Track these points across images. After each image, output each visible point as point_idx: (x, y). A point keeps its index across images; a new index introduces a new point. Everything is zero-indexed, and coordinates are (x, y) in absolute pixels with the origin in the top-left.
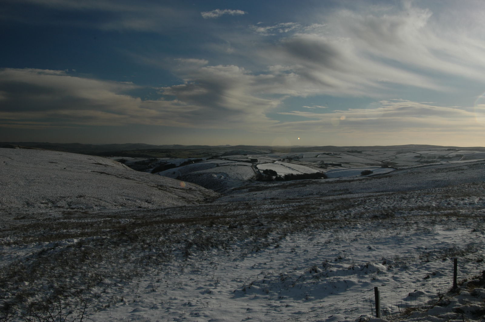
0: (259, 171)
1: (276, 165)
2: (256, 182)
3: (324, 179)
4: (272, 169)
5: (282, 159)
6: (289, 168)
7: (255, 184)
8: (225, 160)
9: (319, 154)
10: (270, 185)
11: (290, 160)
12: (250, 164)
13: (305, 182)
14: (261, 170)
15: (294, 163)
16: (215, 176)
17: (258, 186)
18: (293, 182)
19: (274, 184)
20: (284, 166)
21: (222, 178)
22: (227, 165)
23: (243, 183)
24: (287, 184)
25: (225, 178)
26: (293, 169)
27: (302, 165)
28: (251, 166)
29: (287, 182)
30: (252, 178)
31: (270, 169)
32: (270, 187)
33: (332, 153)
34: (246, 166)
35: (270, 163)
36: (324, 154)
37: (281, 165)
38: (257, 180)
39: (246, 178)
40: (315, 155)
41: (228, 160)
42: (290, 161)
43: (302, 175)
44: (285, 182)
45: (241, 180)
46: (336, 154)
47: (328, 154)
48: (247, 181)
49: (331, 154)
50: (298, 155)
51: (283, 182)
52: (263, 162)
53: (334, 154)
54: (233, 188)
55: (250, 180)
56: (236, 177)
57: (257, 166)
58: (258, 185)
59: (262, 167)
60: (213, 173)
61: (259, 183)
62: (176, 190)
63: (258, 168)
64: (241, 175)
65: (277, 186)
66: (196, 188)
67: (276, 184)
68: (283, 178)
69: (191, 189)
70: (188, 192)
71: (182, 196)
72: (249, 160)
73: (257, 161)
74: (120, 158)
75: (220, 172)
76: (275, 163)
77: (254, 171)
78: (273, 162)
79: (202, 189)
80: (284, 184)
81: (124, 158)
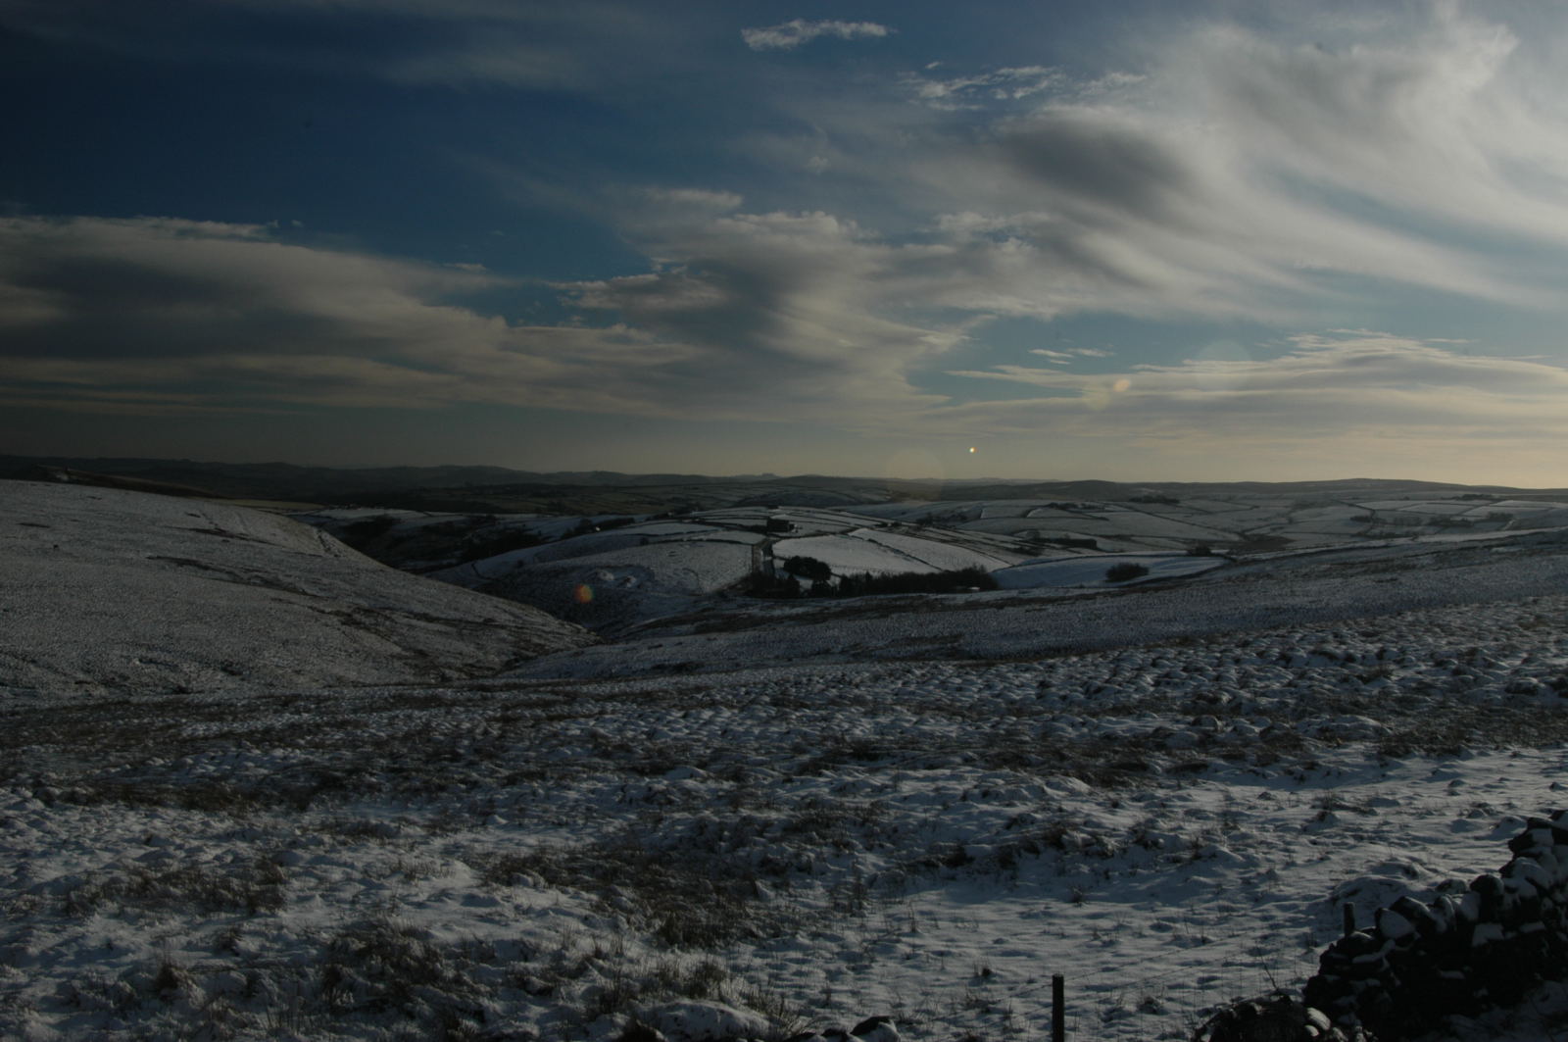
0: (771, 562)
1: (850, 542)
2: (740, 600)
3: (982, 590)
4: (814, 556)
5: (890, 522)
6: (897, 551)
7: (728, 609)
8: (694, 522)
9: (1035, 507)
10: (777, 612)
11: (923, 525)
12: (758, 538)
14: (781, 558)
15: (932, 535)
16: (610, 577)
17: (735, 616)
18: (858, 604)
19: (793, 607)
20: (880, 545)
21: (629, 585)
22: (676, 541)
23: (695, 602)
24: (833, 610)
25: (639, 587)
26: (908, 557)
27: (955, 541)
28: (753, 545)
29: (842, 601)
30: (732, 587)
31: (808, 556)
32: (771, 619)
33: (1079, 503)
34: (734, 546)
35: (834, 534)
36: (1052, 506)
37: (870, 540)
38: (749, 594)
39: (709, 586)
40: (1019, 511)
41: (702, 522)
42: (918, 529)
43: (932, 575)
44: (834, 602)
45: (692, 594)
46: (1090, 507)
47: (1063, 507)
48: (709, 597)
49: (1075, 506)
50: (965, 510)
51: (826, 603)
52: (812, 532)
53: (1085, 507)
54: (652, 620)
55: (721, 595)
56: (679, 583)
57: (774, 546)
58: (737, 612)
59: (785, 548)
60: (602, 568)
61: (746, 606)
62: (422, 624)
63: (775, 552)
64: (697, 575)
65: (797, 615)
66: (512, 619)
67: (800, 610)
68: (835, 587)
69: (488, 623)
70: (464, 631)
71: (421, 647)
72: (764, 523)
73: (792, 527)
74: (378, 512)
75: (630, 566)
76: (850, 534)
77: (754, 561)
78: (844, 533)
79: (532, 623)
80: (827, 608)
81: (392, 513)
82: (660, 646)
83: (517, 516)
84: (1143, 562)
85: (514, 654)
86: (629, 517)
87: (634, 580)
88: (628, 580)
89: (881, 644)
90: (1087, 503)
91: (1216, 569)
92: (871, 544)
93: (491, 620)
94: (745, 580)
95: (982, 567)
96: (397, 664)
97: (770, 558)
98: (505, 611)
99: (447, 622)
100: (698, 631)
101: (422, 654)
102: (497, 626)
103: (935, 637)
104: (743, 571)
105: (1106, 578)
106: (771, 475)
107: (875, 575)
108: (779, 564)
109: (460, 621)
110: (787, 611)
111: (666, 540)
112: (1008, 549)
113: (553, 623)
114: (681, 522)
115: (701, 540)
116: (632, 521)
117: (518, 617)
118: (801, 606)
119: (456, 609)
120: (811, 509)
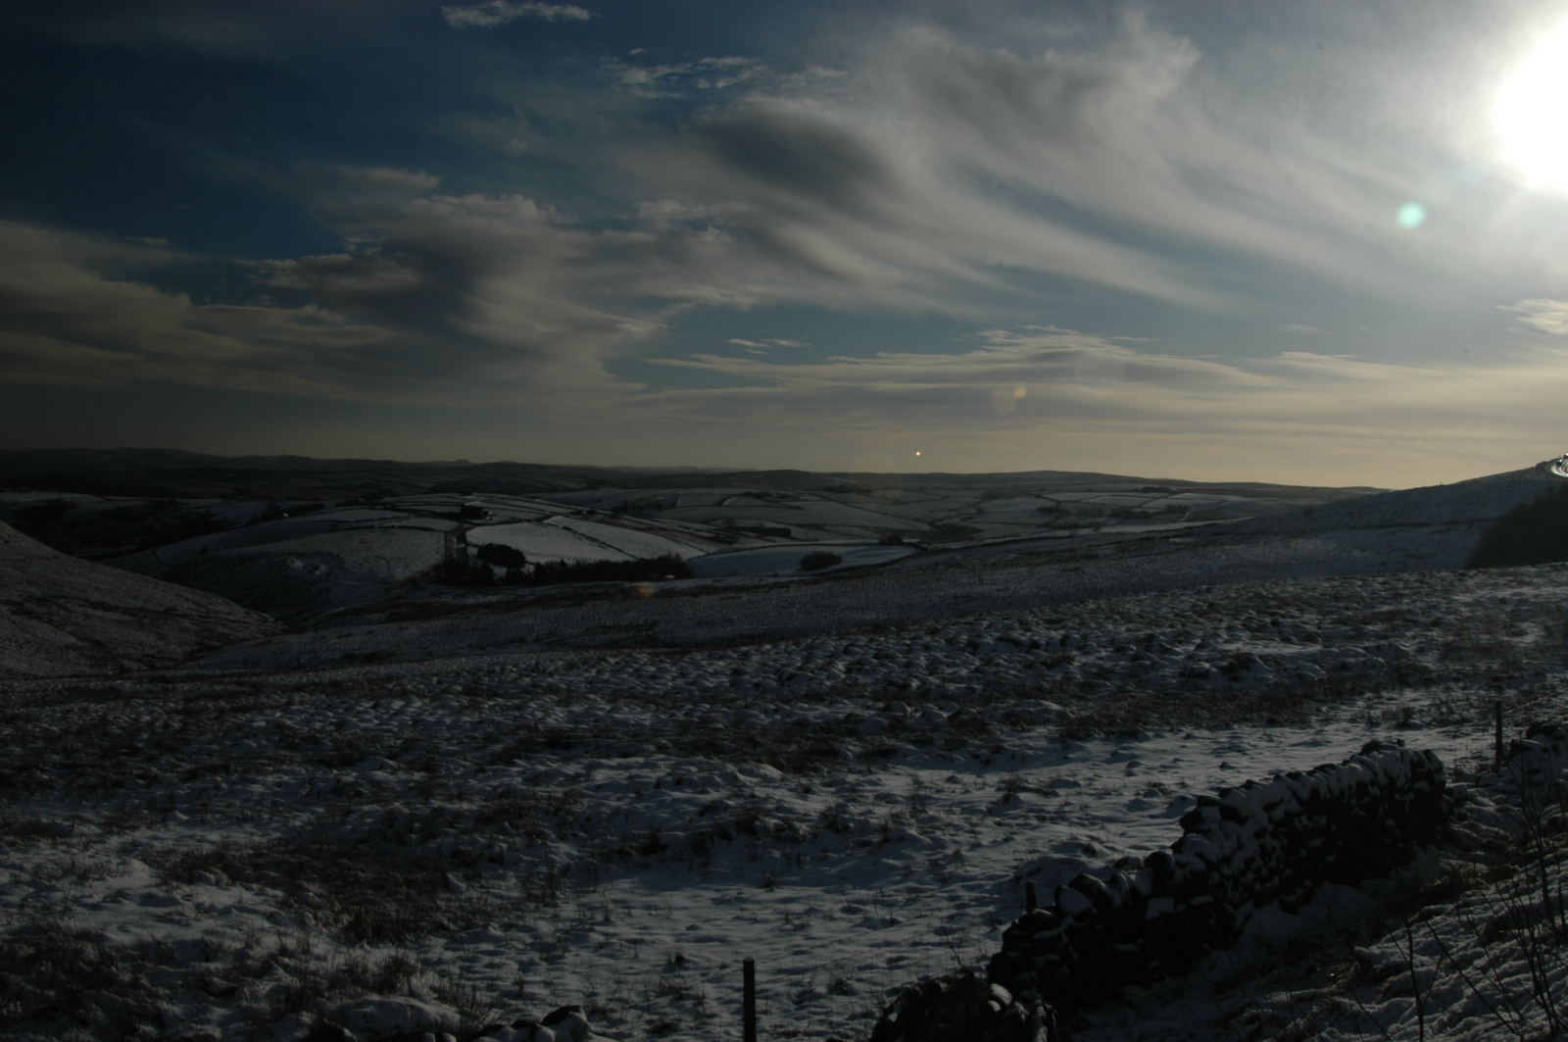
0: (465, 549)
1: (545, 530)
2: (432, 588)
3: (676, 579)
4: (508, 544)
5: (585, 510)
6: (592, 539)
7: (421, 597)
8: (385, 509)
9: (730, 496)
10: (471, 600)
11: (616, 513)
12: (454, 524)
13: (593, 591)
14: (475, 546)
15: (627, 523)
16: (298, 564)
17: (427, 604)
18: (553, 592)
19: (487, 595)
20: (576, 532)
21: (318, 573)
22: (366, 528)
23: (387, 590)
24: (527, 598)
25: (328, 574)
26: (603, 545)
27: (650, 529)
28: (446, 532)
30: (424, 575)
31: (502, 543)
32: (465, 607)
33: (774, 492)
34: (425, 534)
35: (529, 521)
36: (747, 495)
37: (565, 528)
38: (442, 582)
39: (400, 574)
40: (715, 500)
41: (395, 508)
43: (626, 563)
44: (528, 590)
45: (384, 581)
46: (784, 497)
47: (759, 496)
49: (770, 495)
50: (660, 498)
51: (520, 592)
52: (506, 519)
53: (780, 496)
54: (342, 609)
55: (414, 583)
56: (370, 570)
57: (468, 533)
58: (430, 600)
59: (479, 535)
60: (289, 555)
61: (439, 594)
62: (99, 613)
63: (469, 539)
64: (388, 562)
65: (491, 603)
66: (195, 607)
67: (493, 598)
68: (530, 575)
69: (170, 612)
70: (144, 621)
71: (97, 637)
72: (456, 510)
73: (486, 514)
74: (53, 496)
75: (318, 553)
76: (545, 522)
77: (447, 548)
78: (539, 520)
79: (216, 612)
80: (521, 596)
81: (67, 496)
82: (351, 635)
83: (202, 501)
84: (836, 551)
85: (198, 644)
86: (320, 502)
87: (323, 568)
88: (317, 568)
89: (576, 632)
90: (782, 492)
91: (908, 557)
92: (567, 532)
93: (174, 609)
94: (437, 567)
95: (678, 556)
96: (72, 655)
97: (463, 545)
98: (188, 600)
99: (126, 611)
100: (390, 620)
101: (100, 644)
102: (178, 615)
103: (630, 625)
104: (436, 559)
105: (798, 567)
106: (465, 461)
107: (570, 562)
108: (472, 551)
109: (140, 610)
110: (481, 599)
111: (356, 527)
112: (703, 538)
113: (239, 612)
114: (372, 508)
115: (393, 527)
116: (321, 507)
117: (202, 606)
118: (494, 594)
119: (136, 598)
120: (505, 496)
